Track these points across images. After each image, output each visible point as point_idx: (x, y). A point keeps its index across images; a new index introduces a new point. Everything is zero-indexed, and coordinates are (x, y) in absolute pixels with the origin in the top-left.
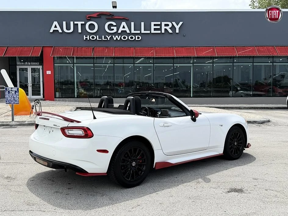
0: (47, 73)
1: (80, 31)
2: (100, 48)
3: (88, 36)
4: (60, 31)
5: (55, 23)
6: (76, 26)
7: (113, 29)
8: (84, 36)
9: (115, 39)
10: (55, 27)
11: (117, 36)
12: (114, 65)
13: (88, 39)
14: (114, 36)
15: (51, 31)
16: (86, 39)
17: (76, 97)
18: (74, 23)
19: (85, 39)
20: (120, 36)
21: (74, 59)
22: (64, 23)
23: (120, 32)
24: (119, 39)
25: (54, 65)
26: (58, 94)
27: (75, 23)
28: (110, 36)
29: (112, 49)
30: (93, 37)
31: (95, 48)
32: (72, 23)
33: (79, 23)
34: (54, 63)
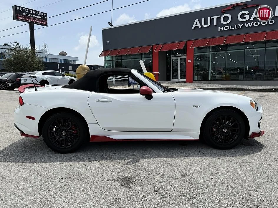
0: (189, 62)
1: (215, 24)
2: (232, 36)
3: (222, 27)
4: (200, 27)
5: (197, 21)
6: (212, 20)
7: (245, 18)
8: (219, 28)
9: (247, 26)
10: (196, 24)
11: (249, 24)
12: (245, 50)
13: (222, 30)
14: (246, 24)
15: (193, 28)
16: (221, 30)
17: (210, 79)
18: (211, 18)
19: (219, 30)
20: (252, 23)
21: (209, 49)
22: (203, 19)
23: (252, 19)
24: (250, 26)
25: (194, 55)
26: (196, 78)
27: (212, 18)
28: (242, 24)
29: (244, 36)
30: (226, 28)
31: (228, 37)
32: (209, 18)
33: (215, 18)
34: (194, 53)
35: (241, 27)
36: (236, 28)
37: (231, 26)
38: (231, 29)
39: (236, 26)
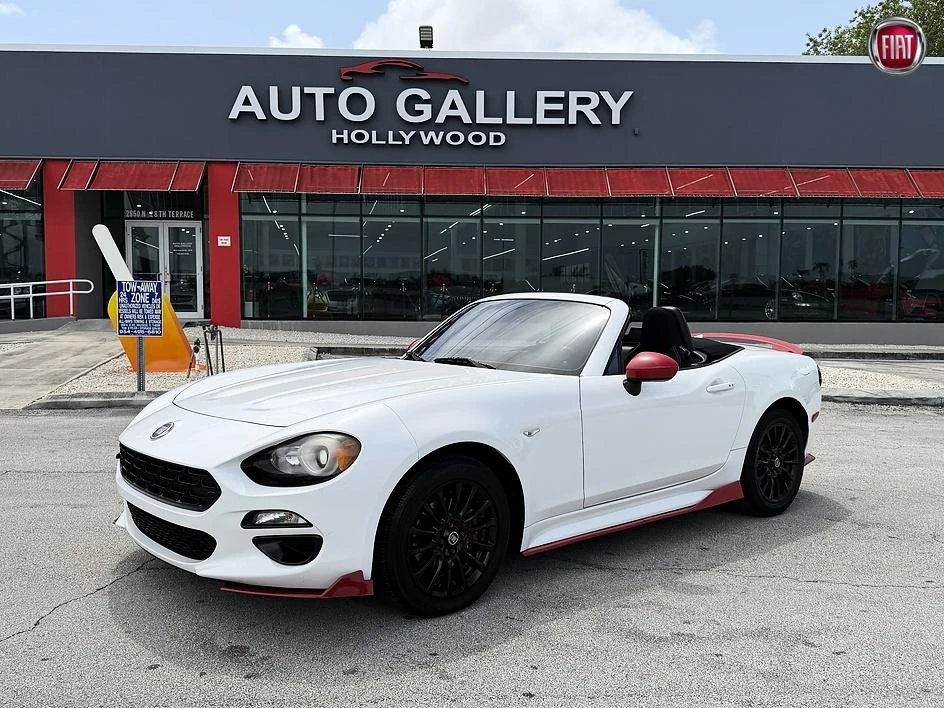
0: (220, 244)
1: (320, 116)
2: (381, 168)
3: (346, 132)
4: (261, 115)
5: (247, 91)
6: (308, 100)
7: (421, 113)
8: (334, 132)
9: (426, 141)
10: (244, 104)
11: (432, 134)
12: (422, 221)
13: (346, 141)
14: (422, 133)
15: (234, 115)
16: (340, 140)
17: (305, 316)
18: (302, 91)
19: (334, 141)
20: (441, 134)
21: (300, 202)
22: (274, 91)
23: (440, 119)
24: (437, 142)
25: (240, 218)
26: (249, 306)
27: (307, 90)
28: (412, 133)
29: (419, 172)
30: (360, 136)
31: (367, 168)
32: (296, 91)
33: (319, 93)
34: (241, 214)
35: (407, 142)
36: (391, 142)
37: (374, 133)
38: (374, 141)
39: (391, 133)
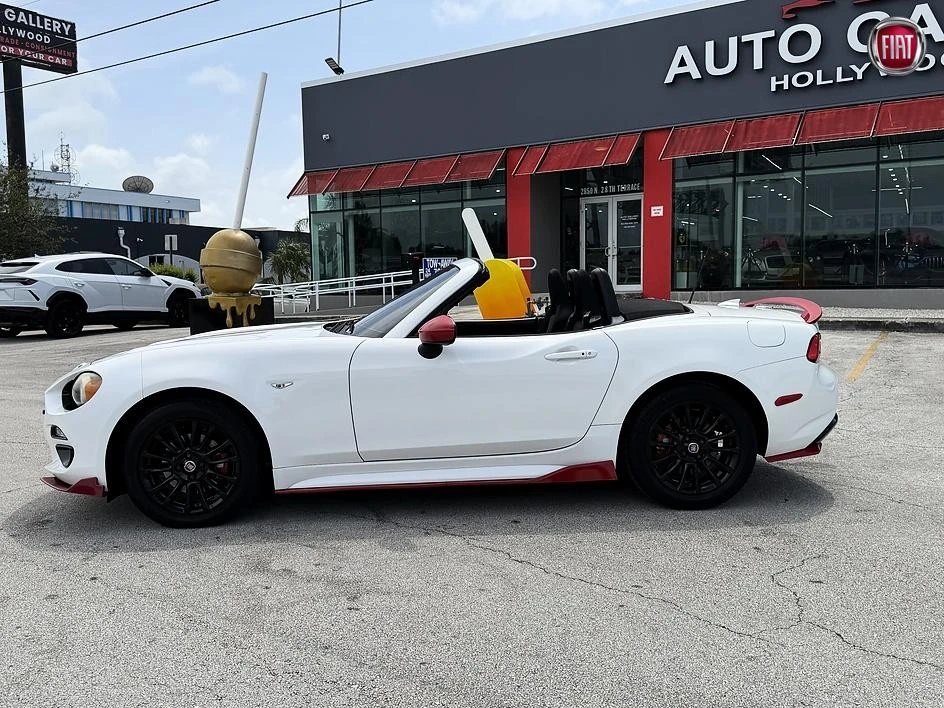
1: (758, 64)
2: (827, 112)
3: (786, 77)
4: (696, 74)
5: (683, 51)
6: (746, 49)
8: (773, 79)
10: (680, 66)
12: (878, 168)
13: (786, 87)
15: (669, 79)
16: (779, 87)
17: (738, 284)
18: (739, 40)
19: (773, 89)
21: (735, 162)
22: (710, 46)
26: (683, 278)
27: (745, 38)
28: (867, 65)
29: (873, 110)
30: (802, 79)
31: (810, 114)
32: (733, 42)
33: (757, 39)
34: (674, 181)
35: (860, 77)
36: (839, 79)
37: (819, 73)
38: (819, 82)
39: (839, 70)
